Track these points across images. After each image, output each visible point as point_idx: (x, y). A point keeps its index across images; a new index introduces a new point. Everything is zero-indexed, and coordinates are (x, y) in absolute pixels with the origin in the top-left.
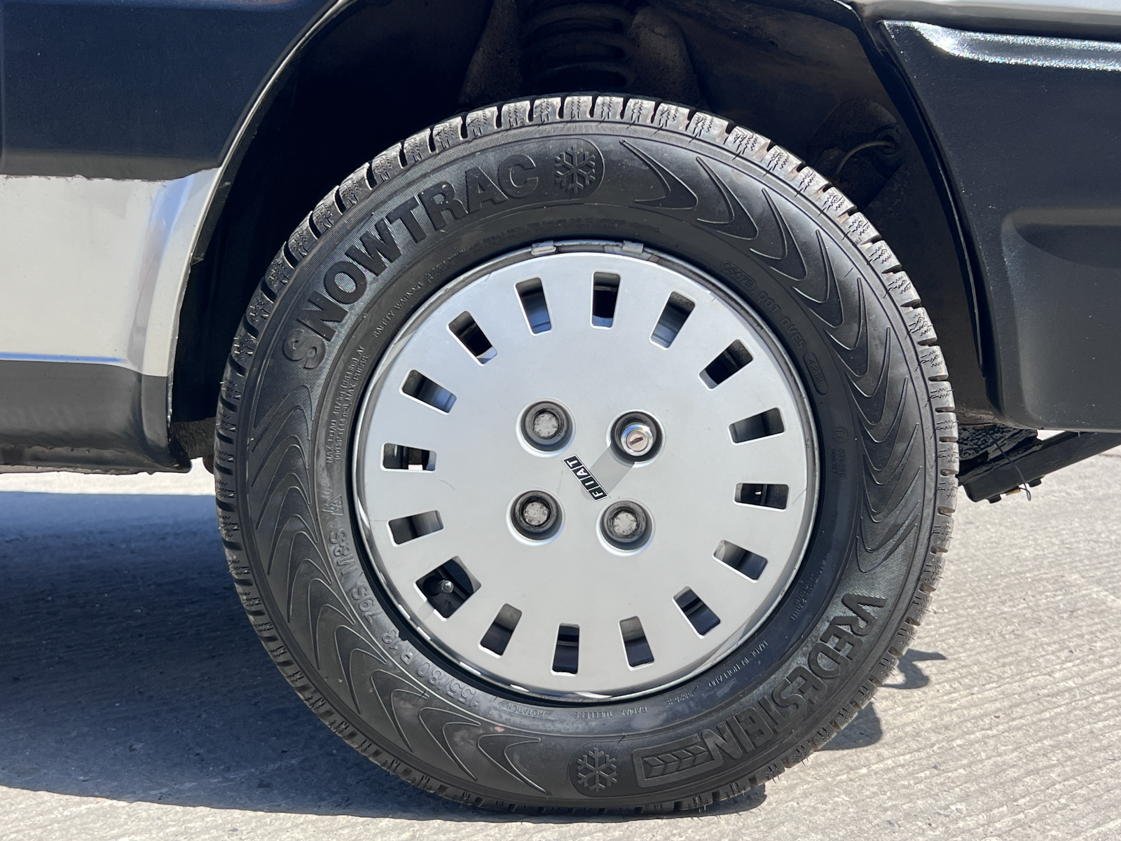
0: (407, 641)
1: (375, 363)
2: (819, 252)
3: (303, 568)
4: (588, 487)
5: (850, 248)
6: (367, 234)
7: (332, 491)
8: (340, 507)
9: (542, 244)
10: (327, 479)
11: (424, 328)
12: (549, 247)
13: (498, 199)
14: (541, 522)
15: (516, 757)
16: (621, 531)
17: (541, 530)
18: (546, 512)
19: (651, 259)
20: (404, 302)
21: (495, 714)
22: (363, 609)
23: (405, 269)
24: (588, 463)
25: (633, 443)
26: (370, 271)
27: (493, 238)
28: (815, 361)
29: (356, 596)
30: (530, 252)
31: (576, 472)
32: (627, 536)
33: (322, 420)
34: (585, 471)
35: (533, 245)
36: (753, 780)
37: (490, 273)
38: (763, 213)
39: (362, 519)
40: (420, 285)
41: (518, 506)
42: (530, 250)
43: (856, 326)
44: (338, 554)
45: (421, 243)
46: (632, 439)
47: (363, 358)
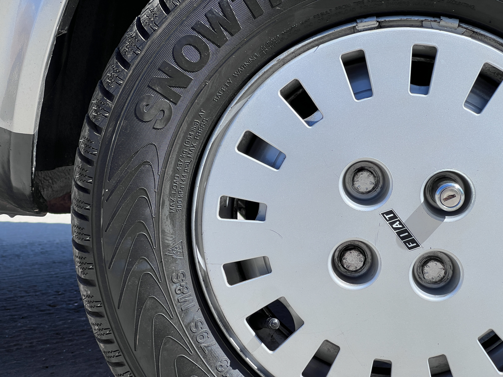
0: (237, 370)
1: (213, 124)
3: (148, 303)
4: (402, 238)
6: (211, 11)
7: (174, 236)
8: (181, 251)
9: (365, 20)
10: (171, 226)
11: (258, 93)
12: (372, 22)
14: (358, 268)
16: (430, 277)
17: (357, 275)
18: (363, 259)
19: (466, 33)
20: (241, 71)
22: (200, 341)
23: (243, 42)
24: (403, 216)
25: (446, 199)
26: (213, 43)
27: (322, 14)
29: (194, 330)
30: (355, 26)
31: (392, 224)
32: (436, 283)
33: (167, 174)
34: (400, 224)
35: (358, 21)
37: (318, 45)
39: (199, 262)
40: (256, 56)
41: (337, 253)
42: (354, 25)
44: (178, 292)
45: (259, 18)
46: (445, 195)
47: (204, 119)
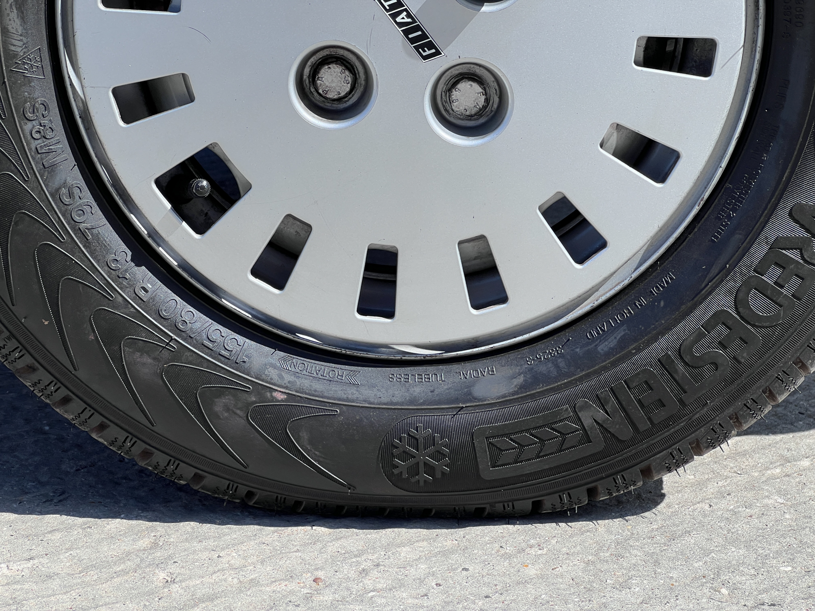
0: (143, 268)
4: (412, 41)
7: (25, 40)
8: (39, 64)
10: (18, 22)
14: (343, 94)
15: (304, 435)
16: (462, 108)
17: (342, 106)
18: (350, 79)
21: (273, 374)
22: (77, 218)
24: (414, 3)
29: (67, 200)
31: (394, 16)
32: (470, 117)
34: (409, 16)
36: (647, 472)
39: (72, 84)
41: (307, 71)
44: (37, 136)
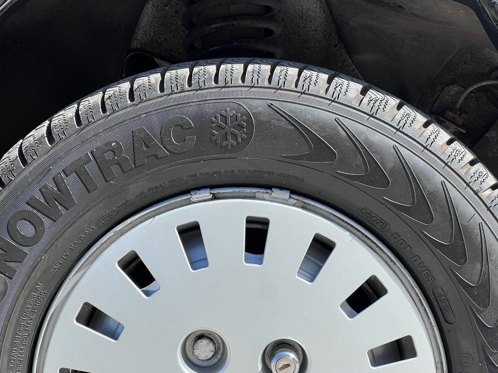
1: (52, 296)
2: (445, 201)
5: (472, 196)
6: (45, 186)
9: (199, 192)
11: (96, 264)
12: (206, 194)
13: (160, 155)
19: (297, 204)
20: (78, 243)
23: (79, 215)
25: (281, 369)
26: (48, 217)
27: (156, 187)
28: (444, 295)
30: (189, 198)
33: (4, 348)
35: (192, 193)
37: (154, 216)
38: (394, 167)
40: (93, 229)
42: (189, 197)
43: (479, 266)
46: (280, 365)
47: (41, 292)
